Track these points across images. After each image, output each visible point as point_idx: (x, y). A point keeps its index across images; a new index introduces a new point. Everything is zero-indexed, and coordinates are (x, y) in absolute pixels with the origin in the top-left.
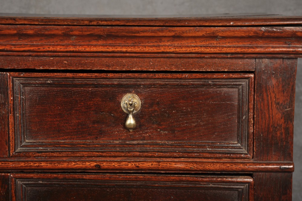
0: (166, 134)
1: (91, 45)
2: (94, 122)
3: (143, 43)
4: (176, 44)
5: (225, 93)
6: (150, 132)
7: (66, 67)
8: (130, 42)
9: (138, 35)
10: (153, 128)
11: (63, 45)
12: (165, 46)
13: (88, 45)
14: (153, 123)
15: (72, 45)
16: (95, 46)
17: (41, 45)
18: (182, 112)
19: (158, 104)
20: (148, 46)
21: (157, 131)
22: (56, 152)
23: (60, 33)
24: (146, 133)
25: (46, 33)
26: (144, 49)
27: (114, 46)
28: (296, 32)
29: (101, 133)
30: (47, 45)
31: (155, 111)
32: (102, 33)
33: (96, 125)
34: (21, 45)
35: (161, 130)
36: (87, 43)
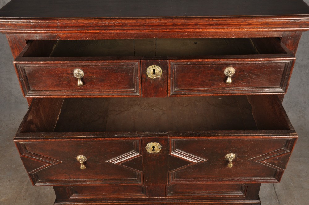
0: (245, 85)
1: (207, 28)
2: (209, 80)
3: (232, 27)
4: (247, 27)
5: (278, 66)
6: (238, 84)
7: (193, 37)
8: (226, 27)
9: (230, 24)
10: (239, 82)
11: (194, 29)
12: (242, 28)
13: (205, 28)
14: (239, 80)
15: (198, 28)
16: (209, 28)
17: (183, 29)
18: (255, 75)
19: (243, 71)
20: (234, 28)
21: (241, 83)
22: (191, 94)
23: (193, 24)
24: (235, 84)
25: (187, 24)
26: (232, 30)
27: (218, 28)
28: (306, 22)
29: (213, 85)
30: (186, 29)
31: (241, 74)
32: (213, 24)
33: (210, 82)
34: (173, 29)
35: (243, 83)
36: (205, 27)
